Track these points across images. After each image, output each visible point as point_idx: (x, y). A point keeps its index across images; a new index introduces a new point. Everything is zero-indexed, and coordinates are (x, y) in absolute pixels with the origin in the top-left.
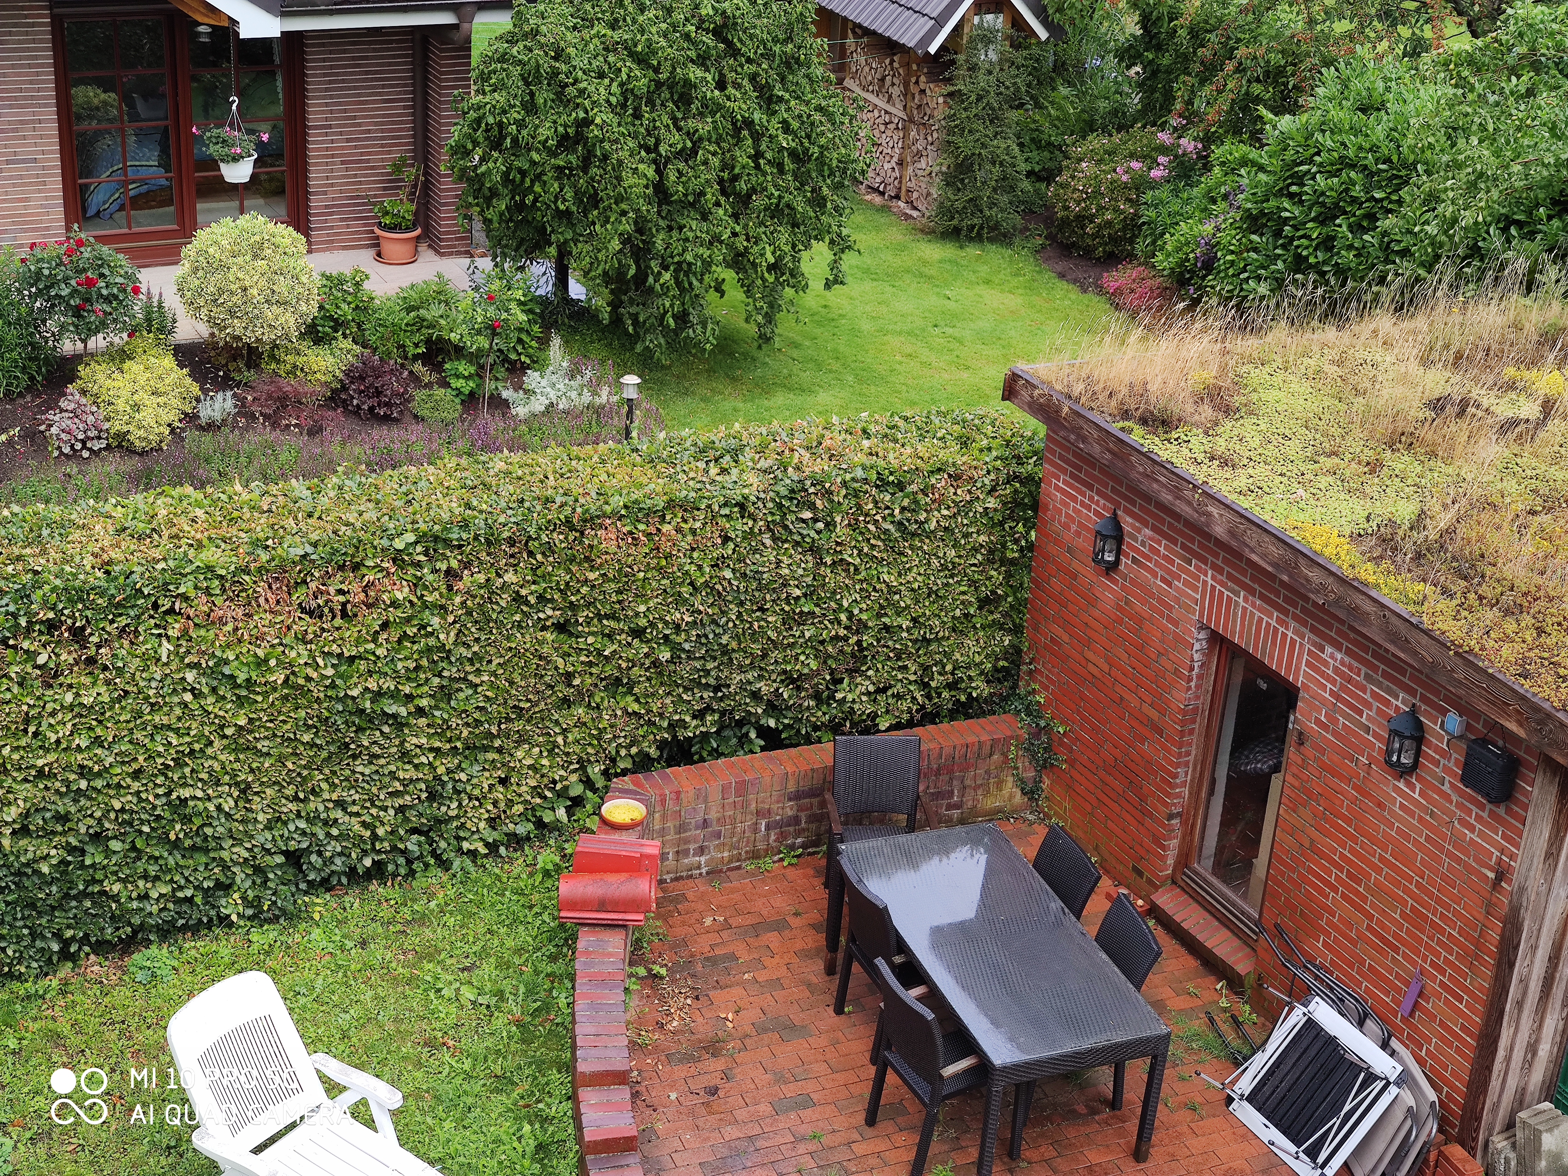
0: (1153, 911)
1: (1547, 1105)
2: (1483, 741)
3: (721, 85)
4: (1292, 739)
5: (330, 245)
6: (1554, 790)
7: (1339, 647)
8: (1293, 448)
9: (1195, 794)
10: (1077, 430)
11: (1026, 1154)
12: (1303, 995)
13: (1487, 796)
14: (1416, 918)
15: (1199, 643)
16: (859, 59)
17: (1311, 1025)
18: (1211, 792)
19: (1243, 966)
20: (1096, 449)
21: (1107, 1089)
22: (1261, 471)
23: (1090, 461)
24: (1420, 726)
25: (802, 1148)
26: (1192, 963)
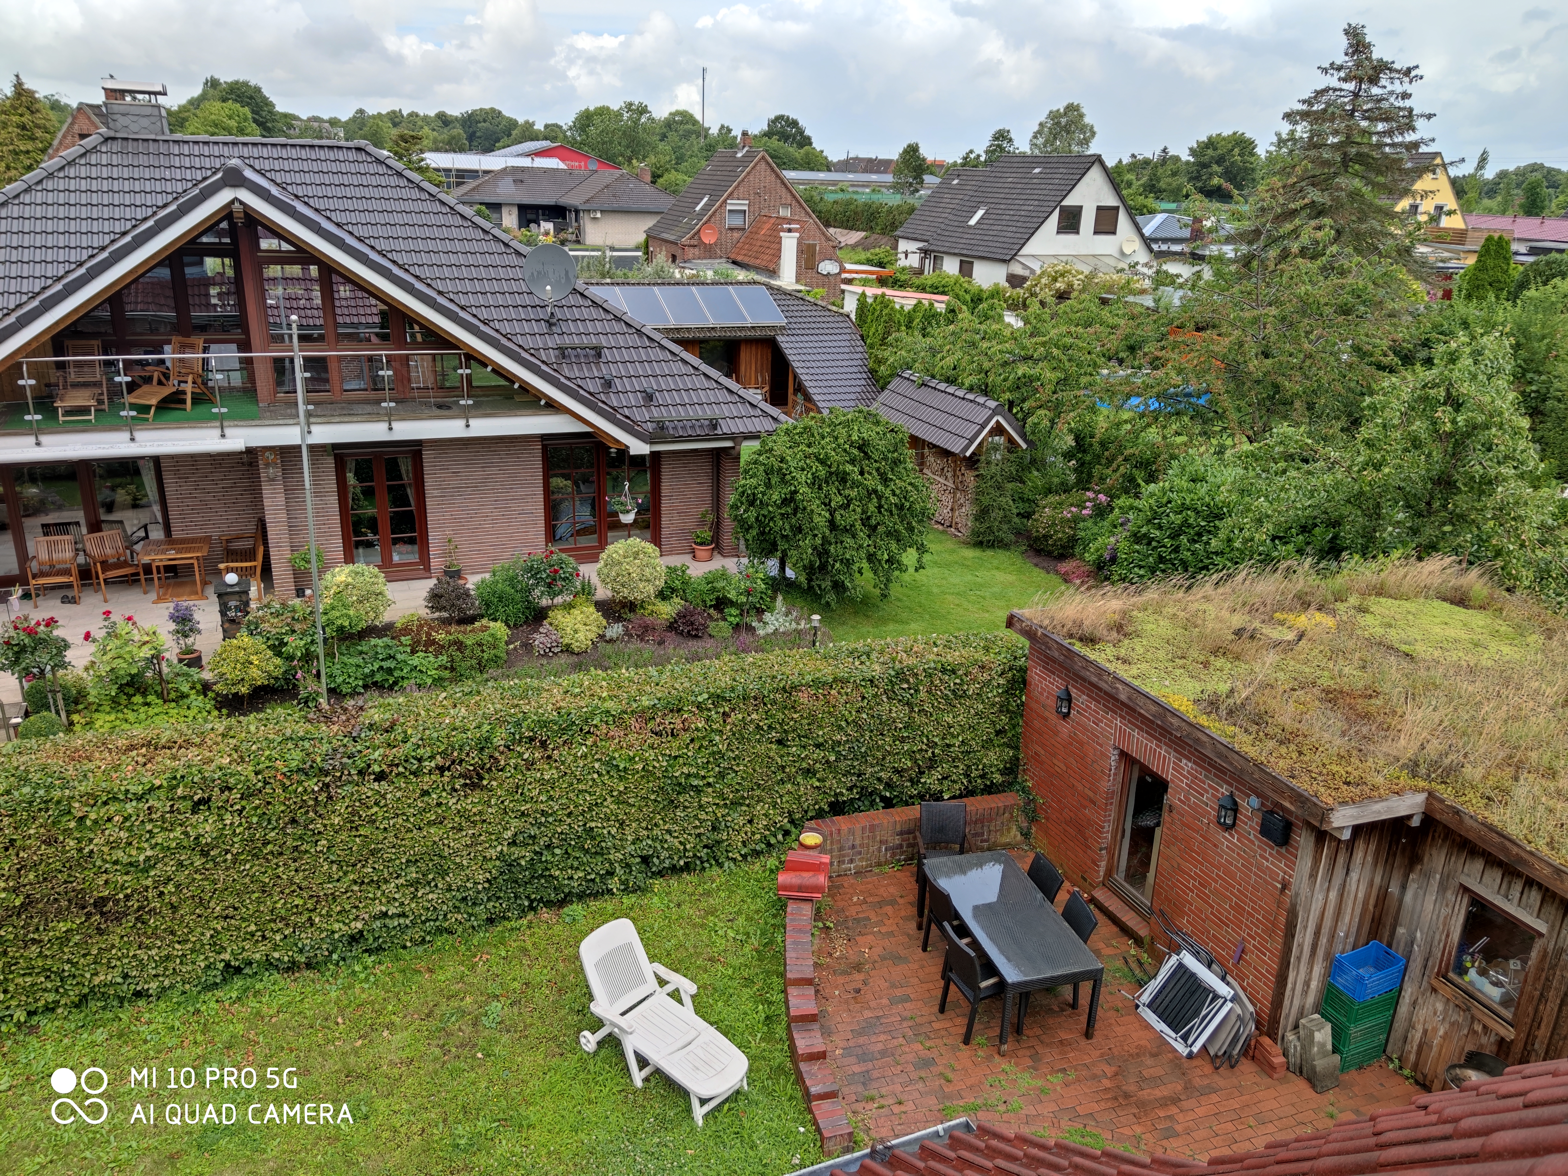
0: (1093, 900)
1: (1316, 1016)
2: (1271, 812)
3: (861, 473)
4: (1165, 808)
5: (671, 553)
6: (1312, 839)
7: (1189, 760)
8: (1161, 654)
9: (1114, 837)
10: (1046, 644)
11: (1026, 1032)
12: (1176, 949)
13: (1274, 842)
14: (1238, 909)
15: (1114, 756)
16: (931, 459)
17: (1181, 966)
18: (1123, 836)
19: (1143, 931)
20: (1056, 654)
21: (1070, 998)
22: (1144, 666)
23: (1053, 660)
24: (1235, 803)
25: (905, 1024)
26: (1115, 929)
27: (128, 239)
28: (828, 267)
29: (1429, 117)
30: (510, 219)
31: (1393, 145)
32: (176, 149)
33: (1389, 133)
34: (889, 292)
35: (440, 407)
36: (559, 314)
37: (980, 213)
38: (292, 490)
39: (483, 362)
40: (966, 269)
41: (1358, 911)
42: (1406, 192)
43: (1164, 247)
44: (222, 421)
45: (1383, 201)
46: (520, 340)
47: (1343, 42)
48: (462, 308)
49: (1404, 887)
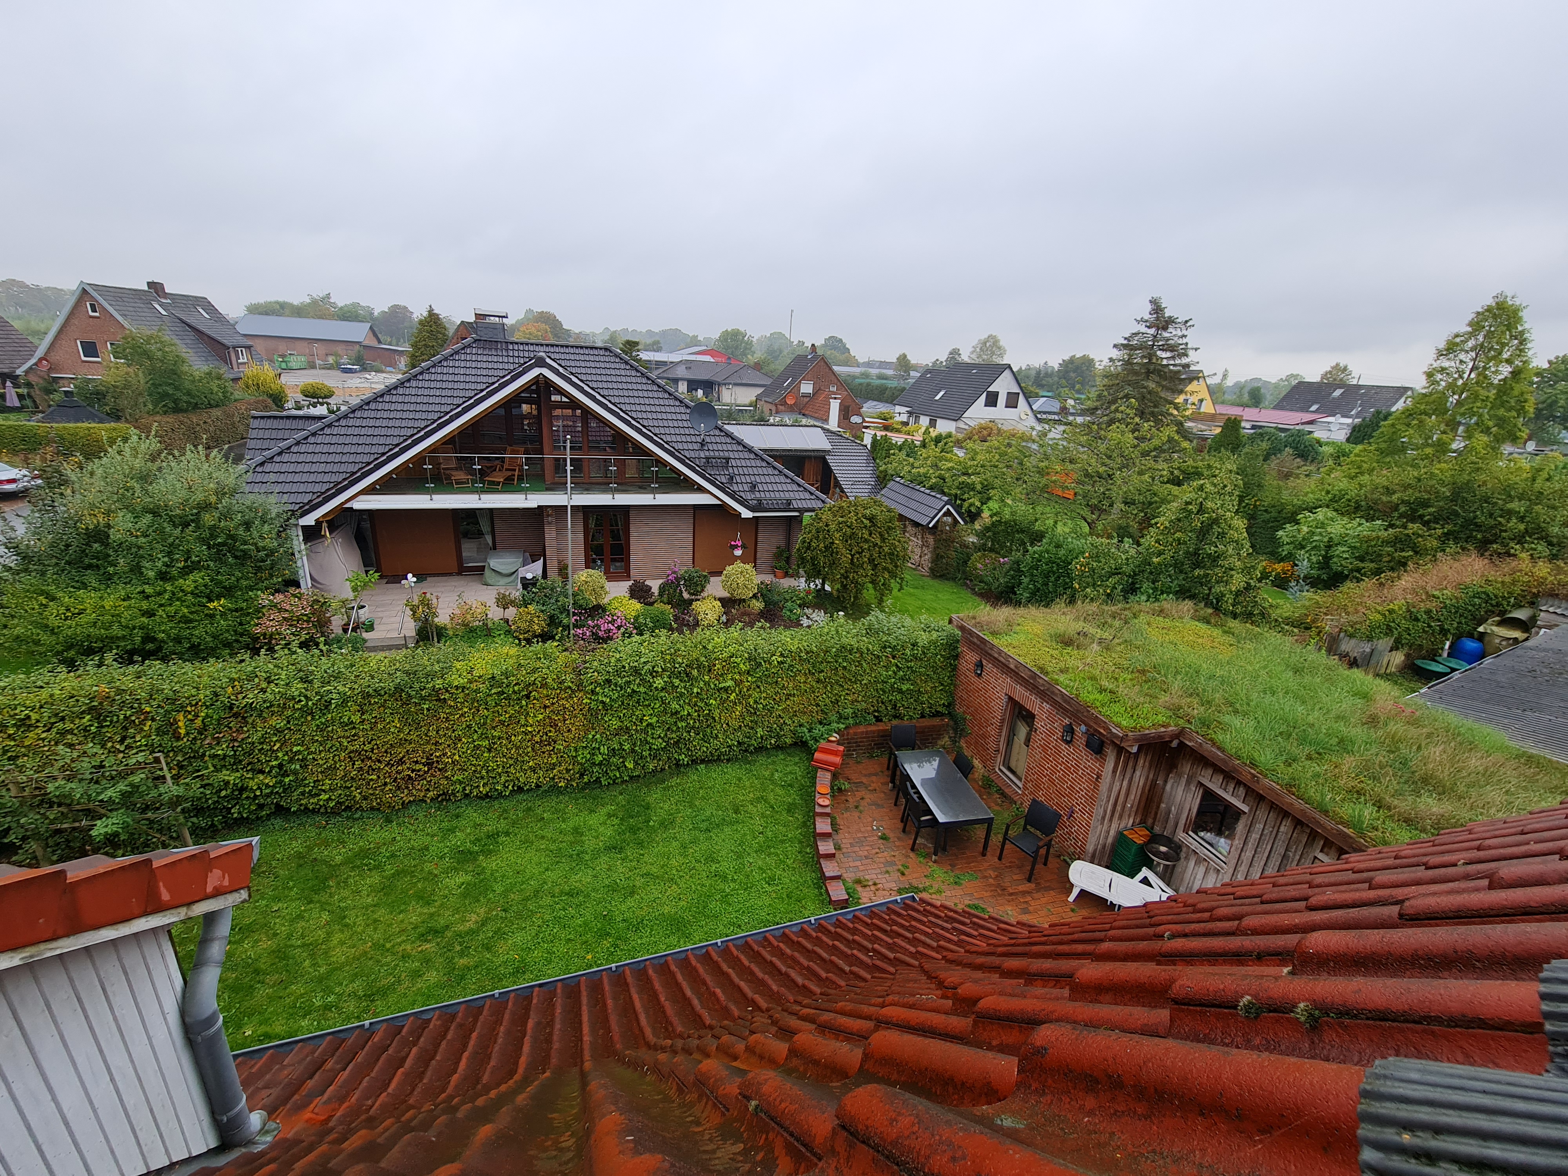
2: (1093, 735)
3: (870, 535)
4: (1033, 730)
5: (762, 573)
6: (1115, 752)
9: (1003, 745)
10: (970, 634)
11: (949, 850)
15: (1005, 699)
16: (909, 528)
19: (1016, 798)
20: (975, 640)
23: (974, 643)
24: (1073, 729)
25: (880, 842)
27: (484, 393)
28: (855, 419)
29: (1196, 349)
30: (683, 387)
31: (1174, 365)
32: (511, 347)
33: (1173, 358)
34: (889, 434)
35: (640, 487)
36: (708, 439)
37: (942, 393)
38: (561, 529)
39: (665, 464)
40: (933, 423)
41: (1139, 793)
42: (1181, 392)
43: (1044, 416)
44: (525, 491)
45: (1168, 395)
46: (687, 454)
48: (656, 435)
49: (1166, 782)
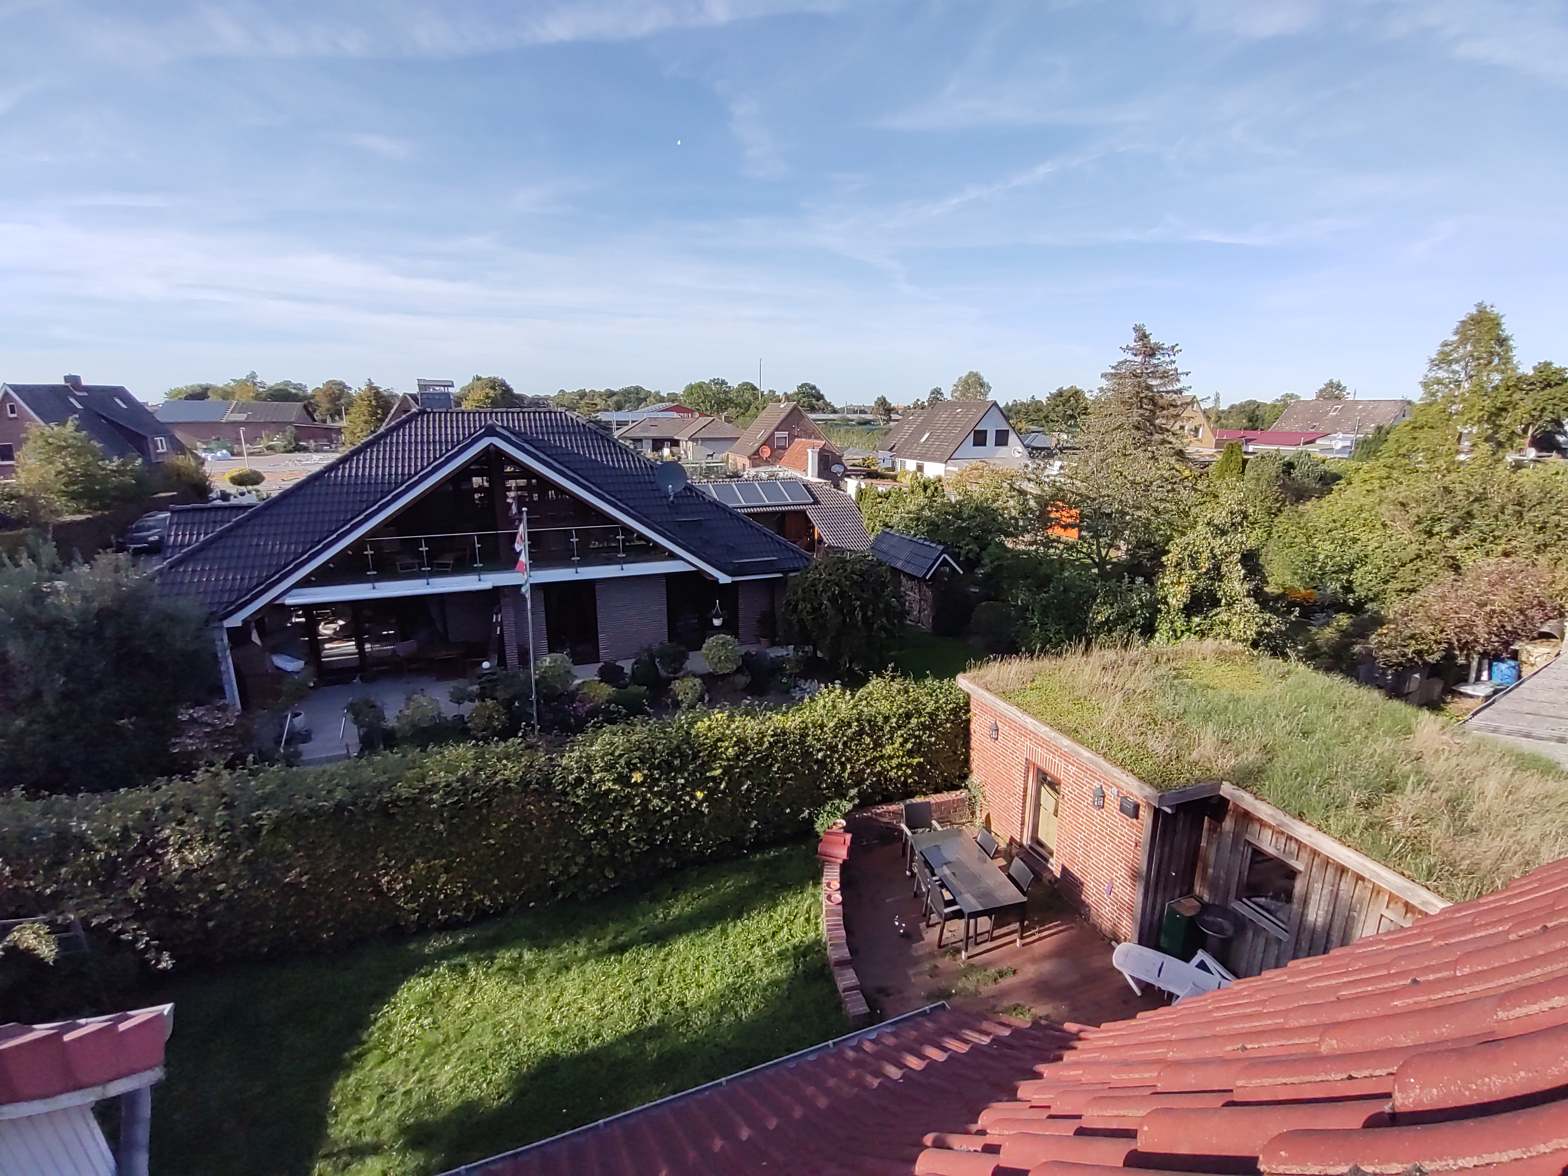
2: (1126, 797)
5: (745, 642)
7: (1073, 766)
9: (1029, 817)
13: (1129, 816)
14: (1109, 860)
15: (1026, 764)
16: (904, 582)
20: (987, 701)
31: (1166, 392)
32: (458, 417)
33: (1164, 384)
36: (676, 501)
37: (927, 435)
38: (520, 610)
39: (631, 531)
40: (920, 467)
42: (1177, 418)
44: (478, 571)
46: (654, 517)
47: (1134, 335)
48: (619, 500)
